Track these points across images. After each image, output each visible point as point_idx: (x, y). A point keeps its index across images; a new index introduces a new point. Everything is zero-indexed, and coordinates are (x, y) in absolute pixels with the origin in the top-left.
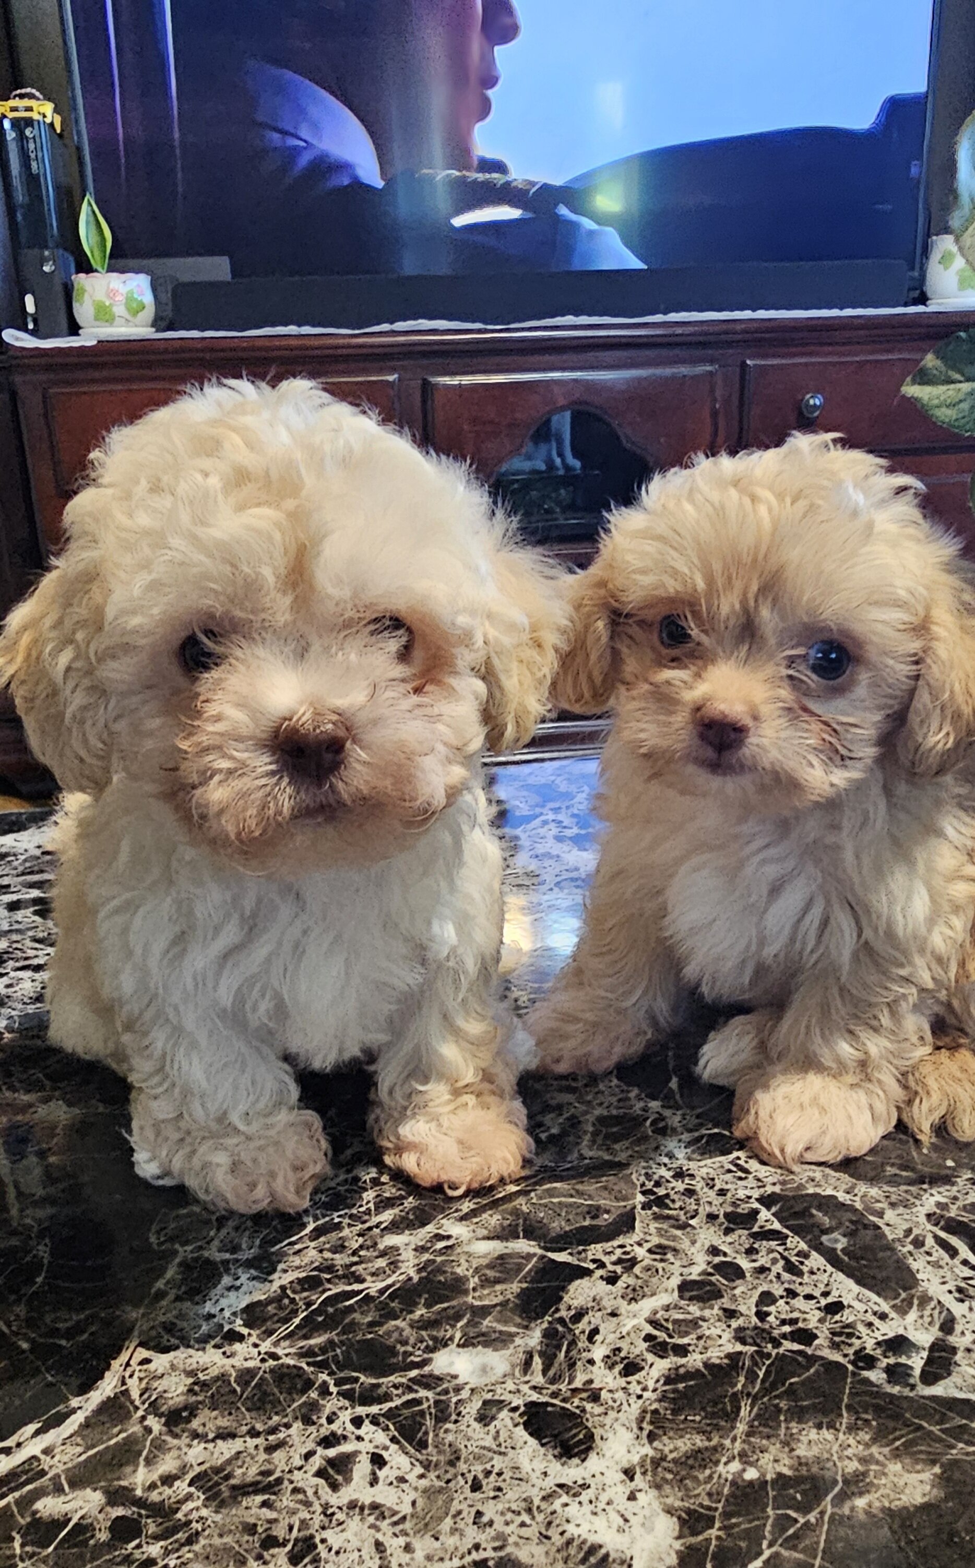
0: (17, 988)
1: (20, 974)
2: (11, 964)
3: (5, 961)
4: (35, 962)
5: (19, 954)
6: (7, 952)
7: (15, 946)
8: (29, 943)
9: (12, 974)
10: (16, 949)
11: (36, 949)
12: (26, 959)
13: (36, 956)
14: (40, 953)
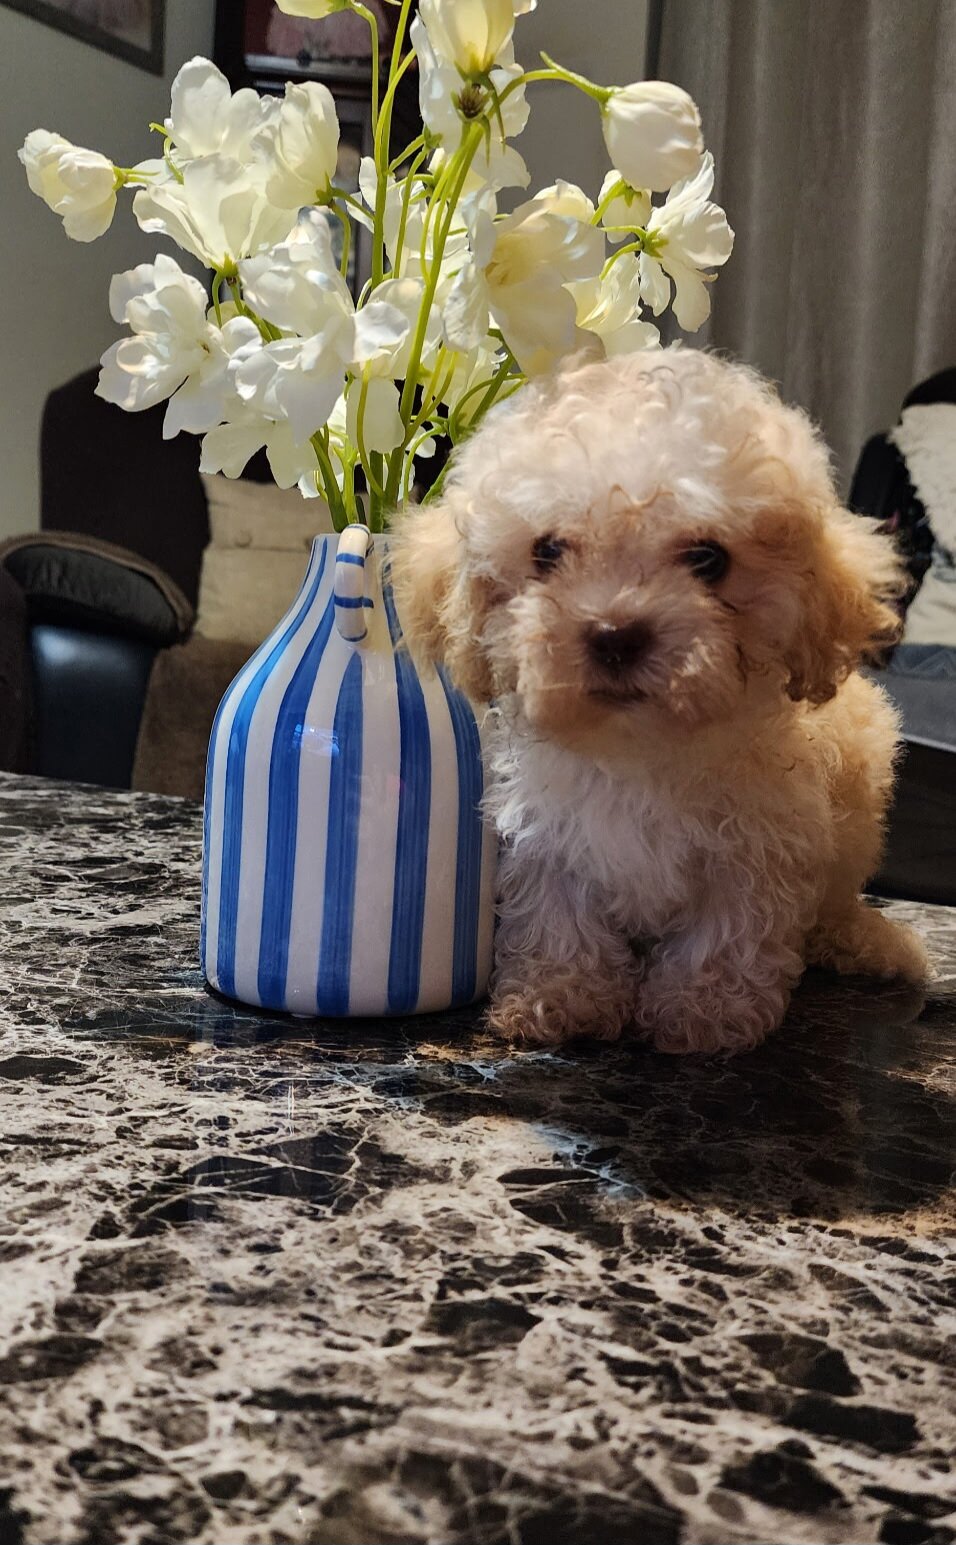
0: (940, 1225)
1: (929, 1248)
2: (940, 1273)
3: (950, 1282)
4: (898, 1262)
5: (918, 1287)
6: (940, 1301)
7: (922, 1312)
8: (896, 1306)
9: (941, 1253)
10: (922, 1303)
11: (886, 1288)
12: (908, 1273)
13: (891, 1271)
14: (880, 1276)
